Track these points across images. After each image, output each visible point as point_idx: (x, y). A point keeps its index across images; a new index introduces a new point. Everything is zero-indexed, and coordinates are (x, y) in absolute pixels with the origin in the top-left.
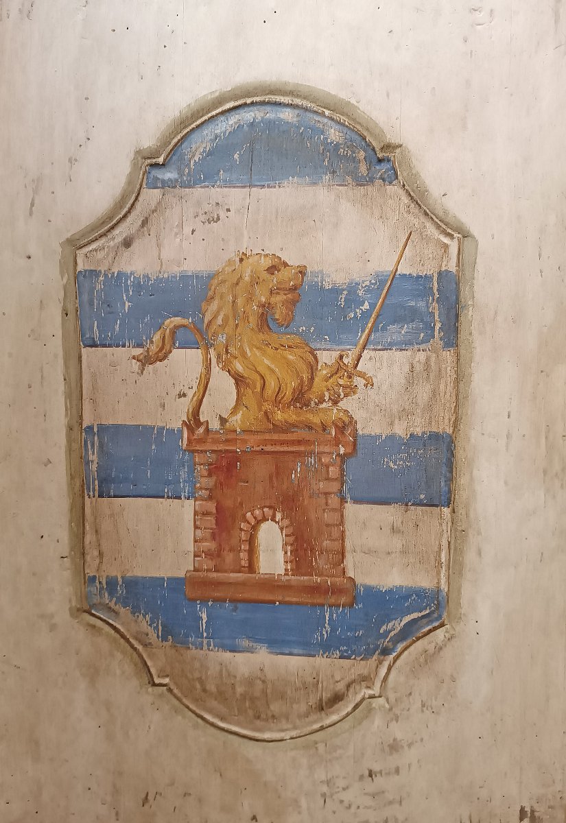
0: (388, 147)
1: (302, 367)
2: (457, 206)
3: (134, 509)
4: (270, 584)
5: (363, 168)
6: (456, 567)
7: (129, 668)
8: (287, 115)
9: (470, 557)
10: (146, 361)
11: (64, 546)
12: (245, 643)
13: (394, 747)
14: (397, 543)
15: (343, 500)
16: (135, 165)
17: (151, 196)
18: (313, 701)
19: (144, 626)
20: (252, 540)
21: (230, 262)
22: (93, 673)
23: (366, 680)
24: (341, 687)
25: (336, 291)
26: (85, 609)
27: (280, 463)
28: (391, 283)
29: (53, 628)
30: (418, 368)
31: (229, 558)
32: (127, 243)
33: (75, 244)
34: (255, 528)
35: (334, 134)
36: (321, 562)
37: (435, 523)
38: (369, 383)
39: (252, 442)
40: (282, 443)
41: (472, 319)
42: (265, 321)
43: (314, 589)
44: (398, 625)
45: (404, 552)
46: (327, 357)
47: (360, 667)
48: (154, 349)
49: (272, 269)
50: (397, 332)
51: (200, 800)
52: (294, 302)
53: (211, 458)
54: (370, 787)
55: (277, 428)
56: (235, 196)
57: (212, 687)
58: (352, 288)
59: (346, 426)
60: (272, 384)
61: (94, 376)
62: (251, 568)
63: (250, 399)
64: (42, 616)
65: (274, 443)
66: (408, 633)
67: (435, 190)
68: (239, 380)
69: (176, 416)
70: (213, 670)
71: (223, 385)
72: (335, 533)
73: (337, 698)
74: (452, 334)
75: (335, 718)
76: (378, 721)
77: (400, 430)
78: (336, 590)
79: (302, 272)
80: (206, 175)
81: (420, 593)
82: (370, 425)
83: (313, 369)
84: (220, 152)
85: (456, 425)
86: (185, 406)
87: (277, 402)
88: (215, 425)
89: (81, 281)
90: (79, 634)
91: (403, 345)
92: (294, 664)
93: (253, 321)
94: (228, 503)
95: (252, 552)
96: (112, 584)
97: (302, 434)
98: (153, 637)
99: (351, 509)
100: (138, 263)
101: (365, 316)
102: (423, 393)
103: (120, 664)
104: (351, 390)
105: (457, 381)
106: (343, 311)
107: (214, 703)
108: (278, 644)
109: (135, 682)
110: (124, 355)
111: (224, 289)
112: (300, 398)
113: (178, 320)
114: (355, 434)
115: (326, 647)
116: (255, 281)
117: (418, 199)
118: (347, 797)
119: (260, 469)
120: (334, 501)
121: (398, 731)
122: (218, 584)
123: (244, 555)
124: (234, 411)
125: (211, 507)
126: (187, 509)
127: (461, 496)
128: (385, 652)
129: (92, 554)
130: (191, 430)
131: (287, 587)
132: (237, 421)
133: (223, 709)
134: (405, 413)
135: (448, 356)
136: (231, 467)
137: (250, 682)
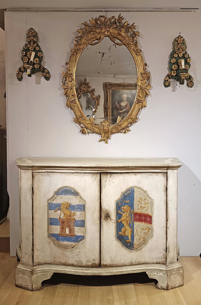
0: (78, 192)
1: (70, 213)
2: (84, 198)
3: (54, 227)
4: (67, 235)
5: (76, 194)
6: (85, 233)
7: (53, 243)
8: (69, 189)
9: (87, 232)
10: (55, 212)
11: (47, 230)
12: (65, 241)
13: (80, 252)
14: (79, 231)
15: (74, 226)
16: (54, 193)
17: (56, 196)
18: (72, 247)
19: (55, 239)
20: (65, 230)
21: (63, 202)
22: (49, 244)
23: (77, 245)
24: (74, 246)
25: (73, 206)
26: (49, 237)
27: (68, 222)
28: (78, 205)
29: (45, 239)
30: (81, 213)
31: (63, 232)
32: (53, 200)
33: (48, 200)
34: (66, 229)
35: (73, 191)
36: (72, 233)
37: (83, 229)
38: (76, 215)
39: (65, 220)
40: (68, 220)
41: (86, 209)
42: (67, 208)
43: (71, 235)
44: (80, 239)
45: (80, 232)
46: (72, 212)
47: (76, 243)
48: (56, 210)
49: (67, 203)
50: (79, 210)
51: (60, 258)
52: (69, 206)
53: (61, 222)
54: (77, 256)
55: (68, 219)
56: (64, 196)
57: (61, 245)
58: (75, 205)
59: (74, 219)
60: (67, 214)
61: (50, 213)
62: (65, 233)
63: (65, 216)
64: (44, 237)
65: (67, 220)
66: (81, 240)
67: (82, 197)
68: (64, 214)
69: (58, 217)
70: (62, 243)
71: (62, 214)
72: (73, 229)
73: (74, 247)
74: (84, 210)
75: (74, 249)
76: (78, 249)
77: (79, 219)
78: (74, 235)
79: (70, 204)
80: (61, 194)
81: (82, 236)
82: (77, 219)
83: (71, 213)
84: (62, 192)
85: (85, 219)
86: (59, 216)
87: (68, 216)
88: (62, 218)
89: (49, 204)
90: (48, 239)
91: (79, 211)
92: (70, 243)
93: (65, 208)
94: (63, 226)
95: (65, 231)
96: (51, 234)
97: (70, 219)
98: (55, 240)
99: (75, 227)
100: (54, 202)
101: (76, 208)
102: (82, 216)
103: (52, 243)
104: (75, 215)
105: (85, 215)
106: (74, 208)
107: (62, 247)
108: (68, 241)
109: (54, 245)
110: (53, 211)
111: (63, 205)
112: (70, 216)
113: (58, 208)
114: (75, 220)
115: (73, 241)
116: (66, 204)
117: (81, 197)
118: (75, 257)
119: (66, 223)
120: (73, 226)
121: (80, 250)
122: (62, 234)
123: (65, 232)
124: (64, 217)
125: (61, 226)
126: (59, 227)
127: (85, 226)
128: (79, 242)
129: (49, 231)
130: (59, 219)
131: (69, 235)
132: (64, 218)
133: (62, 248)
134: (80, 218)
135: (84, 212)
136: (63, 223)
137: (65, 245)
